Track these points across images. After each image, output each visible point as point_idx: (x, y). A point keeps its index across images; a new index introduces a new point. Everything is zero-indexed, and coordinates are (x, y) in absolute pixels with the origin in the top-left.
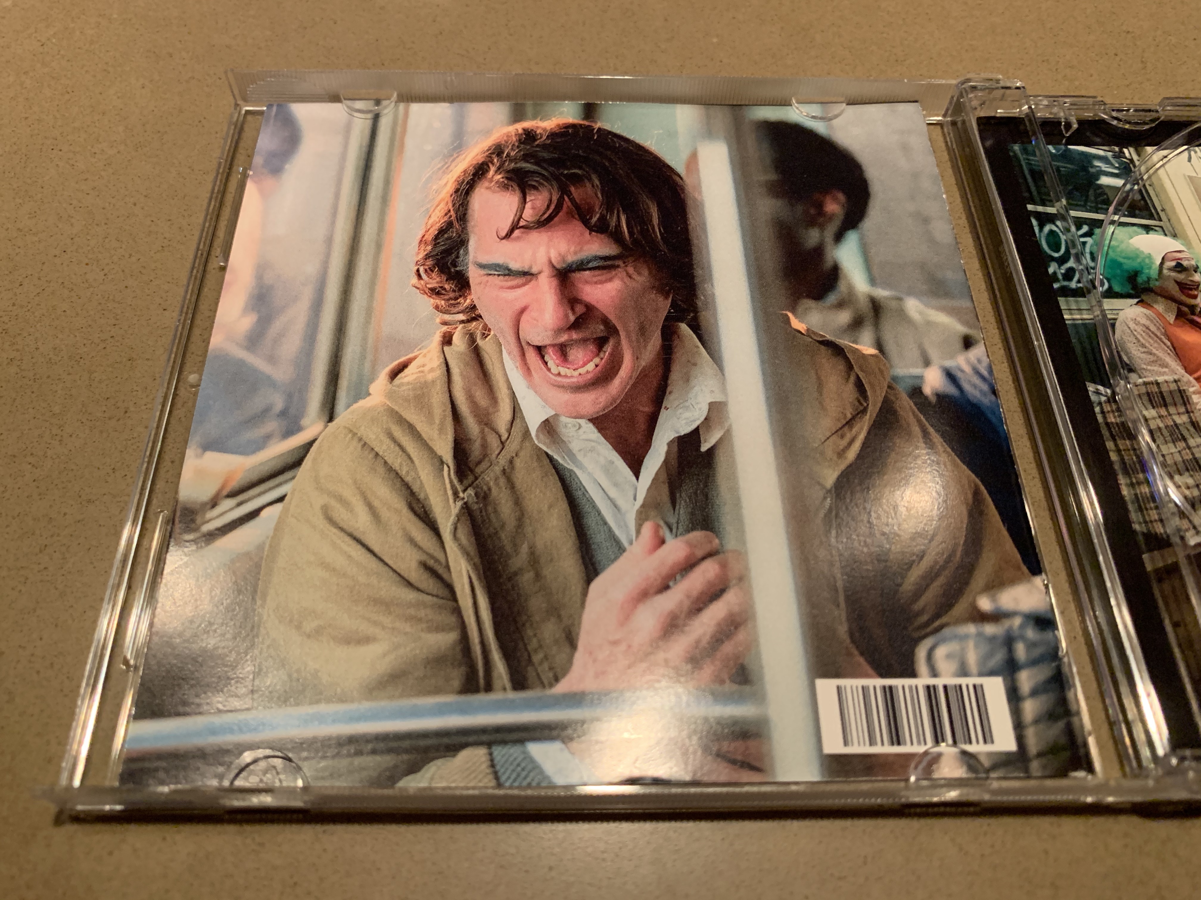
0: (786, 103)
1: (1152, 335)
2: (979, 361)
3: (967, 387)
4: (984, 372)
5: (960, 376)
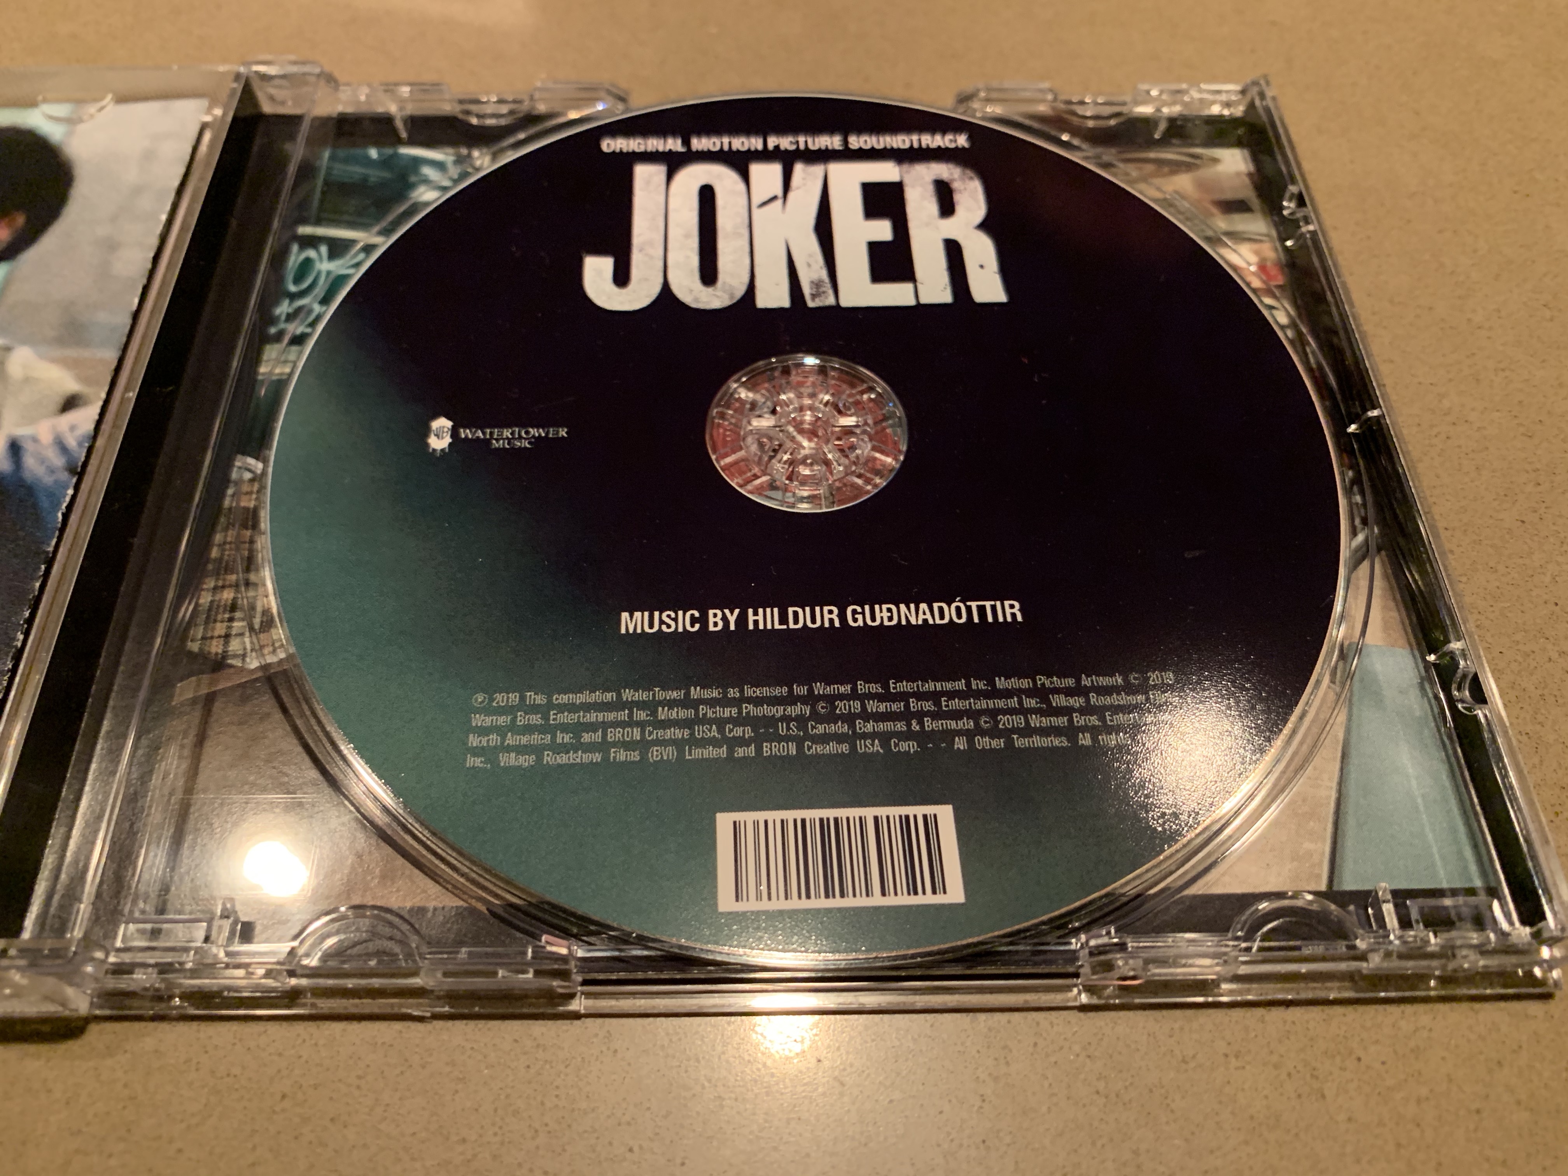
0: (32, 104)
2: (73, 428)
3: (30, 462)
4: (72, 442)
5: (28, 447)
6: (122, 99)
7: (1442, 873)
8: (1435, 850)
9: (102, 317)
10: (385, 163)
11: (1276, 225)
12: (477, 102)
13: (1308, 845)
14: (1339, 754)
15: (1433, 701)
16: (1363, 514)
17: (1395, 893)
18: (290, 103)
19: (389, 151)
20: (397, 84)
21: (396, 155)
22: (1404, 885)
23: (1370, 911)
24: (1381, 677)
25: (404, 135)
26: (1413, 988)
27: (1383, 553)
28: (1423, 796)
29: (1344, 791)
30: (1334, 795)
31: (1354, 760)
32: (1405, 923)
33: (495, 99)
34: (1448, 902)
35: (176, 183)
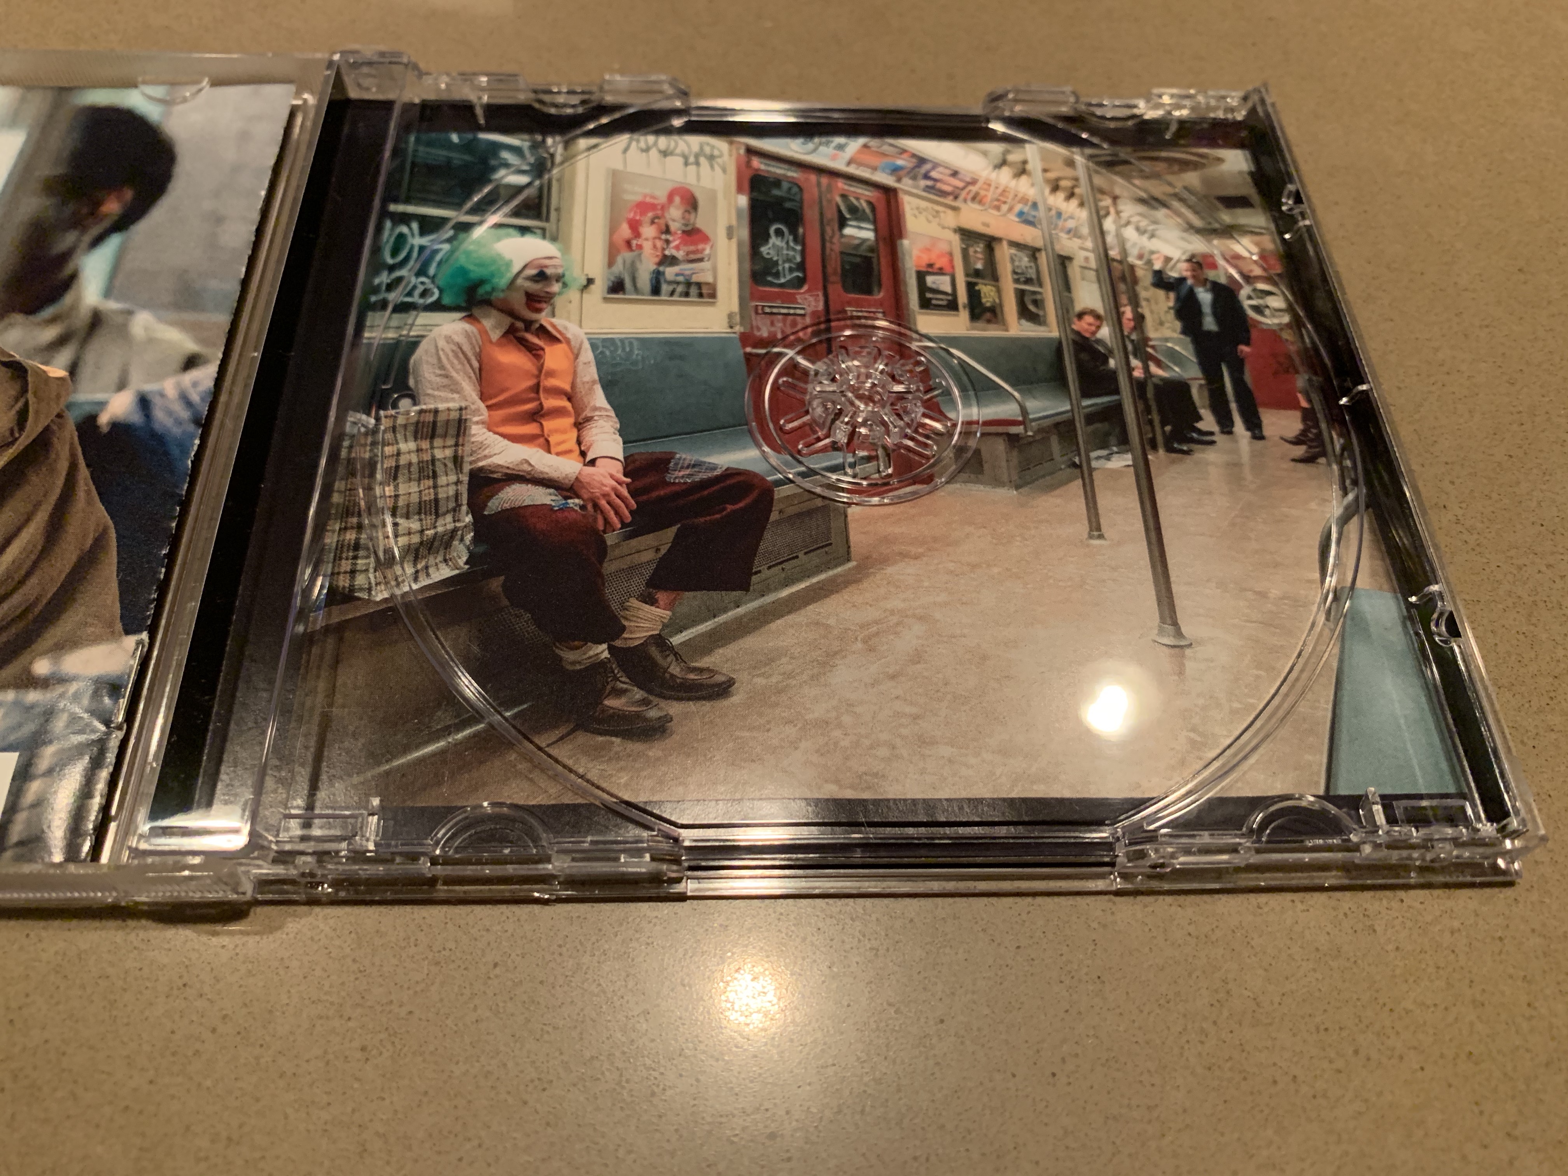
0: (132, 84)
1: (461, 355)
2: (195, 384)
3: (159, 415)
4: (195, 398)
5: (157, 401)
6: (217, 83)
7: (1421, 781)
8: (1415, 762)
9: (214, 284)
10: (468, 147)
11: (1275, 220)
12: (550, 92)
13: (1309, 757)
14: (1334, 681)
15: (1414, 637)
16: (1353, 476)
17: (1383, 797)
18: (374, 90)
19: (470, 136)
20: (476, 74)
21: (476, 139)
22: (1389, 791)
23: (1361, 812)
24: (1369, 617)
25: (482, 121)
26: (1398, 876)
27: (1370, 510)
28: (1405, 717)
29: (1338, 711)
30: (1329, 715)
31: (1347, 686)
32: (1391, 820)
33: (565, 90)
34: (1425, 803)
35: (272, 162)
